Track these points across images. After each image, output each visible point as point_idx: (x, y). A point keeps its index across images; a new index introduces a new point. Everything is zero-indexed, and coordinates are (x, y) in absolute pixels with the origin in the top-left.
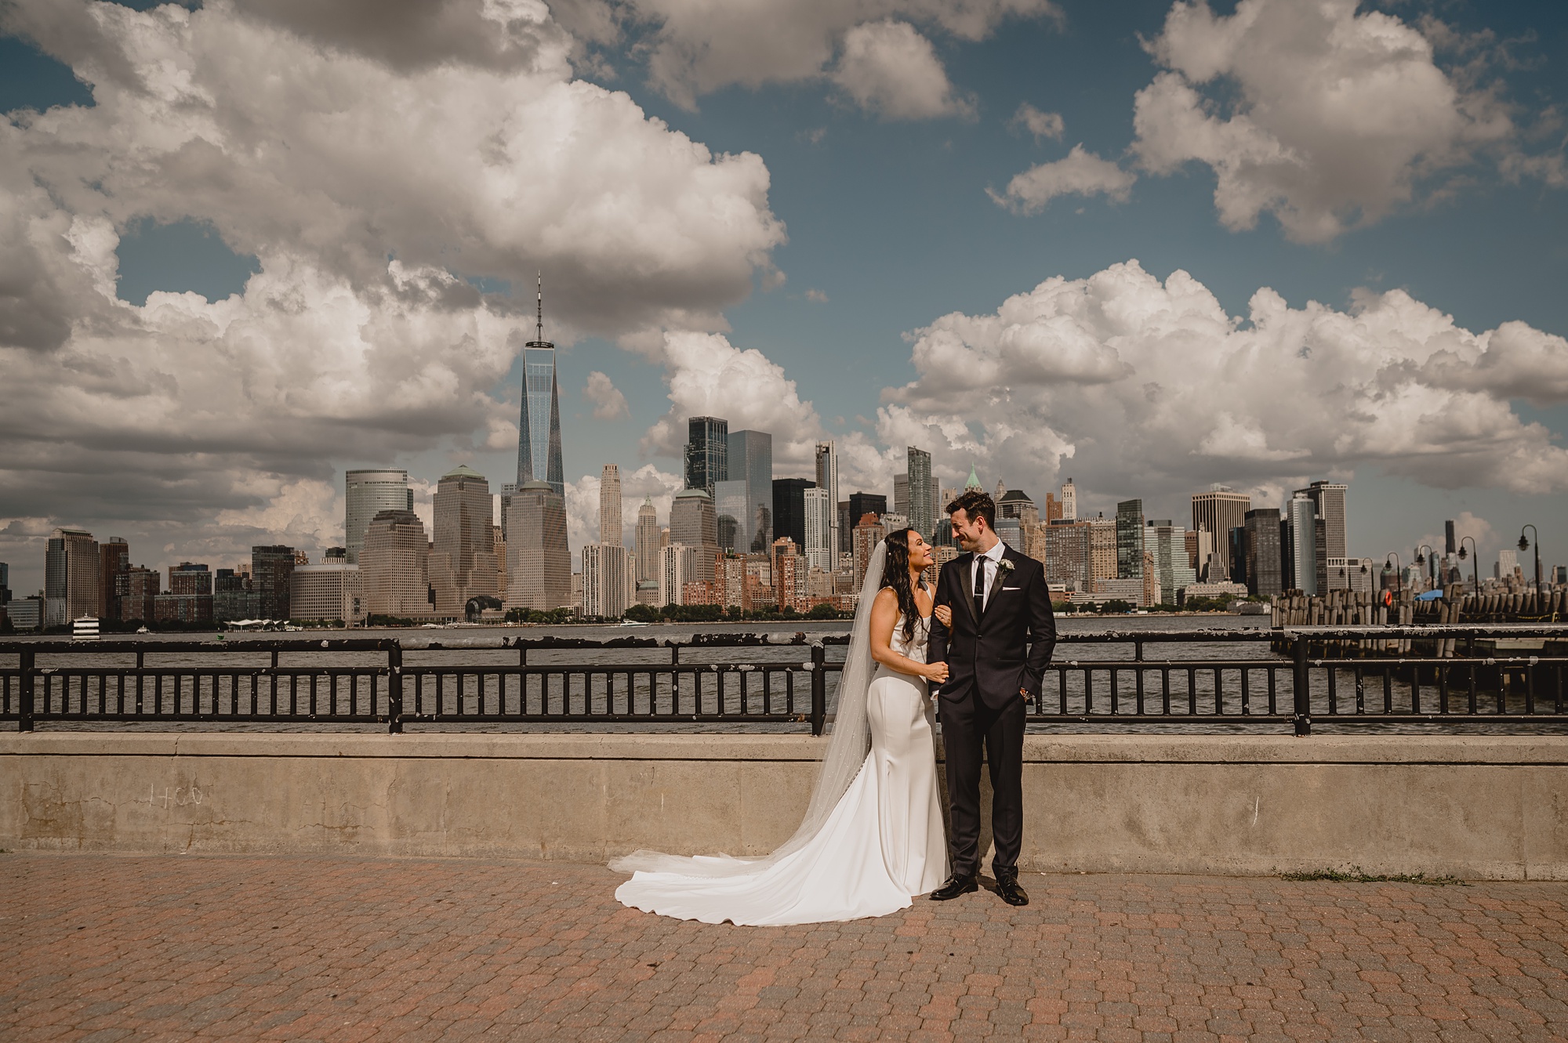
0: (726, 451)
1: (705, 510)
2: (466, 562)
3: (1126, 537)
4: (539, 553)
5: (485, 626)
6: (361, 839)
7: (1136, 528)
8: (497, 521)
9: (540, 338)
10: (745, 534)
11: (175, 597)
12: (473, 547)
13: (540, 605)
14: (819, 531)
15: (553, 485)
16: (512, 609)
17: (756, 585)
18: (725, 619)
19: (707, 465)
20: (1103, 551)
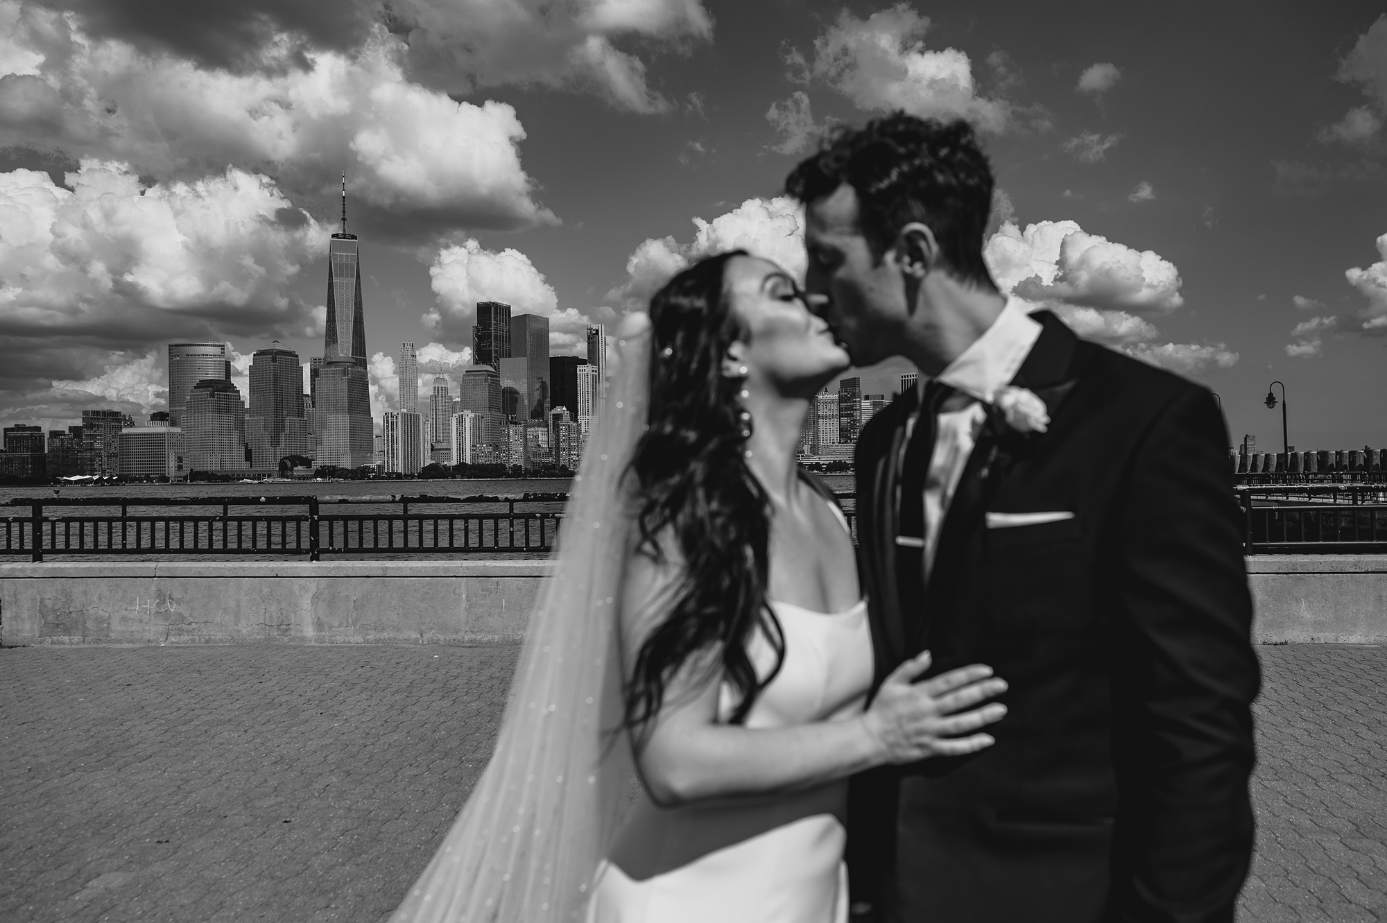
0: (509, 331)
1: (491, 382)
2: (279, 426)
3: (847, 409)
4: (345, 418)
5: (296, 481)
6: (293, 633)
7: (855, 401)
8: (307, 390)
9: (344, 230)
10: (526, 402)
11: (10, 455)
12: (285, 412)
13: (346, 463)
14: (590, 402)
15: (356, 359)
16: (321, 467)
17: (535, 447)
18: (508, 476)
19: (493, 344)
20: (828, 420)
